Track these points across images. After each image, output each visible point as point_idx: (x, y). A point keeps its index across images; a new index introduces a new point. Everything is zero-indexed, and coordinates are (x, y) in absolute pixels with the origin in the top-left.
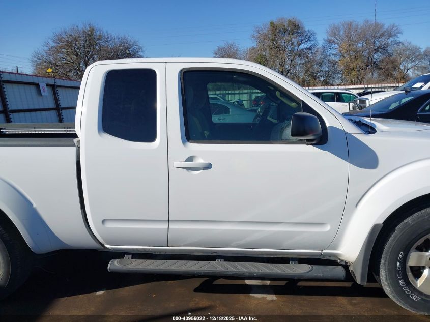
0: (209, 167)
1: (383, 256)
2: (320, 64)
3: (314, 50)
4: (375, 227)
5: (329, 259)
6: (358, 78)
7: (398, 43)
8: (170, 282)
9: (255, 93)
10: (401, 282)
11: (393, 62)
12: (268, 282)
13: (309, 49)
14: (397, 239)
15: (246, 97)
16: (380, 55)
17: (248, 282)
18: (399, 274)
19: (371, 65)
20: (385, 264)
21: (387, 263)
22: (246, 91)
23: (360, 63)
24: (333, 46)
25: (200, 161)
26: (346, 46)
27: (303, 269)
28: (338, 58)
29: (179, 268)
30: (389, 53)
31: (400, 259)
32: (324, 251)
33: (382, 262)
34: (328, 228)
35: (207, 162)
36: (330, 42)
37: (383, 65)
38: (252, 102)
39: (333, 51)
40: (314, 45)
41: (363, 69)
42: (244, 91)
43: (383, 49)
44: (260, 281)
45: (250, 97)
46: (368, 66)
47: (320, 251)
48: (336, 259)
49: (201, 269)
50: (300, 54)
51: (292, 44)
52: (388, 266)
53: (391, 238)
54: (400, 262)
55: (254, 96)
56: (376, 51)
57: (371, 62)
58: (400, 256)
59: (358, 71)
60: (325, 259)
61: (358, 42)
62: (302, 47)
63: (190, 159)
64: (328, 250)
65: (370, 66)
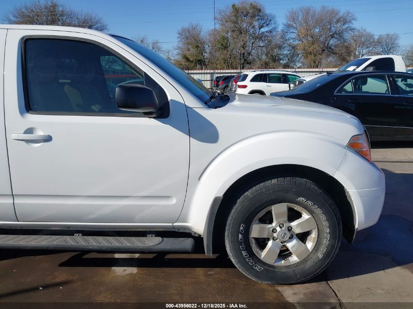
0: (48, 139)
1: (227, 228)
2: (280, 47)
3: (274, 33)
4: (216, 199)
5: (183, 231)
6: (315, 62)
7: (352, 30)
8: (39, 257)
9: (217, 73)
10: (244, 253)
11: (347, 47)
12: (137, 256)
13: (270, 32)
14: (238, 211)
15: (208, 77)
16: (335, 40)
17: (117, 256)
18: (242, 245)
19: (328, 50)
20: (228, 235)
21: (230, 234)
22: (208, 71)
23: (317, 47)
24: (292, 30)
25: (40, 133)
26: (303, 31)
27: (152, 242)
28: (297, 42)
29: (27, 243)
30: (343, 38)
31: (242, 230)
32: (174, 224)
33: (226, 233)
34: (174, 201)
35: (47, 134)
36: (289, 26)
37: (337, 50)
38: (213, 82)
39: (292, 35)
40: (275, 28)
41: (319, 54)
42: (206, 71)
43: (339, 35)
44: (129, 254)
45: (212, 77)
46: (324, 50)
47: (171, 224)
48: (191, 232)
49: (51, 243)
50: (260, 37)
51: (254, 27)
52: (231, 238)
53: (233, 211)
54: (241, 234)
55: (215, 76)
56: (332, 36)
57: (327, 47)
58: (241, 228)
59: (315, 55)
60: (180, 231)
61: (315, 27)
62: (263, 30)
63: (29, 131)
64: (179, 222)
65: (326, 51)
